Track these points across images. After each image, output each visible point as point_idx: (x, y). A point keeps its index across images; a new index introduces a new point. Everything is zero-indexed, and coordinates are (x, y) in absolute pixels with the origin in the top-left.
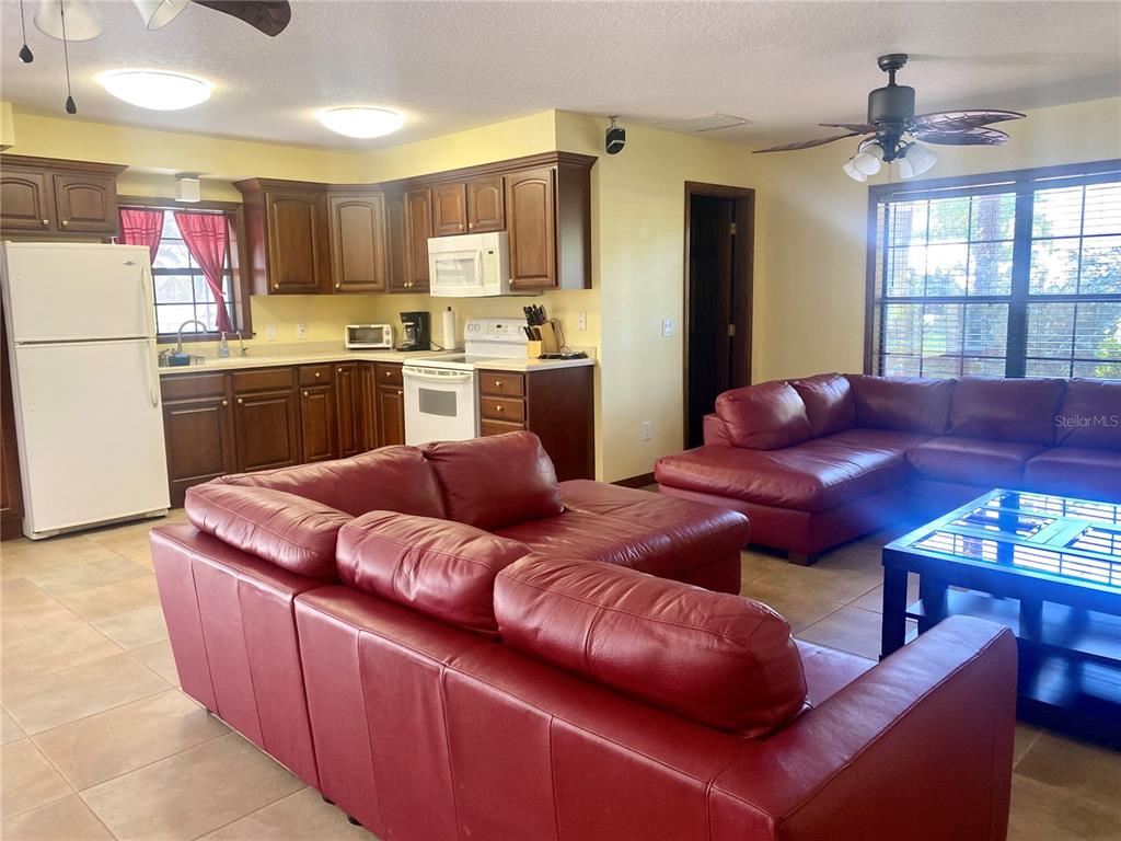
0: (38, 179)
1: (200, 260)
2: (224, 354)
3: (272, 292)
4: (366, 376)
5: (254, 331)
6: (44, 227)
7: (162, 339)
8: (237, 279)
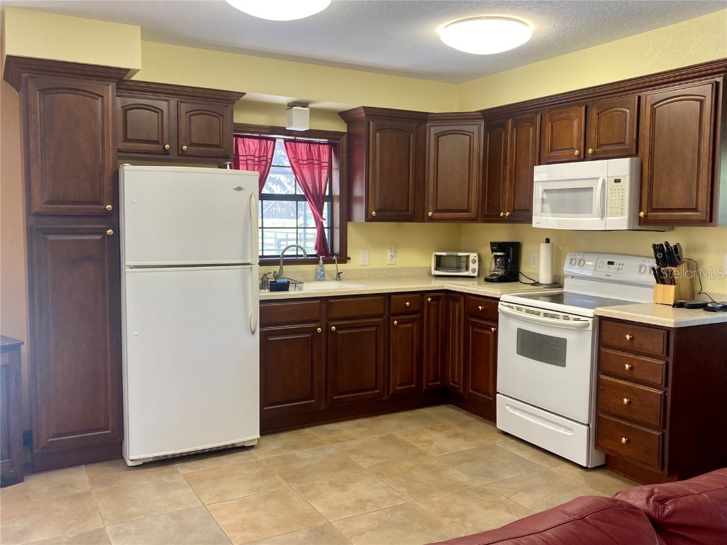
0: (163, 105)
1: (305, 187)
2: (320, 277)
3: (369, 219)
4: (454, 307)
5: (348, 256)
6: (166, 152)
7: (265, 261)
8: (337, 206)
